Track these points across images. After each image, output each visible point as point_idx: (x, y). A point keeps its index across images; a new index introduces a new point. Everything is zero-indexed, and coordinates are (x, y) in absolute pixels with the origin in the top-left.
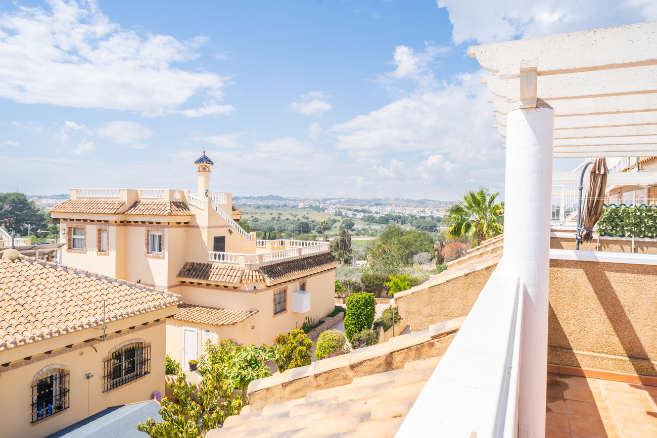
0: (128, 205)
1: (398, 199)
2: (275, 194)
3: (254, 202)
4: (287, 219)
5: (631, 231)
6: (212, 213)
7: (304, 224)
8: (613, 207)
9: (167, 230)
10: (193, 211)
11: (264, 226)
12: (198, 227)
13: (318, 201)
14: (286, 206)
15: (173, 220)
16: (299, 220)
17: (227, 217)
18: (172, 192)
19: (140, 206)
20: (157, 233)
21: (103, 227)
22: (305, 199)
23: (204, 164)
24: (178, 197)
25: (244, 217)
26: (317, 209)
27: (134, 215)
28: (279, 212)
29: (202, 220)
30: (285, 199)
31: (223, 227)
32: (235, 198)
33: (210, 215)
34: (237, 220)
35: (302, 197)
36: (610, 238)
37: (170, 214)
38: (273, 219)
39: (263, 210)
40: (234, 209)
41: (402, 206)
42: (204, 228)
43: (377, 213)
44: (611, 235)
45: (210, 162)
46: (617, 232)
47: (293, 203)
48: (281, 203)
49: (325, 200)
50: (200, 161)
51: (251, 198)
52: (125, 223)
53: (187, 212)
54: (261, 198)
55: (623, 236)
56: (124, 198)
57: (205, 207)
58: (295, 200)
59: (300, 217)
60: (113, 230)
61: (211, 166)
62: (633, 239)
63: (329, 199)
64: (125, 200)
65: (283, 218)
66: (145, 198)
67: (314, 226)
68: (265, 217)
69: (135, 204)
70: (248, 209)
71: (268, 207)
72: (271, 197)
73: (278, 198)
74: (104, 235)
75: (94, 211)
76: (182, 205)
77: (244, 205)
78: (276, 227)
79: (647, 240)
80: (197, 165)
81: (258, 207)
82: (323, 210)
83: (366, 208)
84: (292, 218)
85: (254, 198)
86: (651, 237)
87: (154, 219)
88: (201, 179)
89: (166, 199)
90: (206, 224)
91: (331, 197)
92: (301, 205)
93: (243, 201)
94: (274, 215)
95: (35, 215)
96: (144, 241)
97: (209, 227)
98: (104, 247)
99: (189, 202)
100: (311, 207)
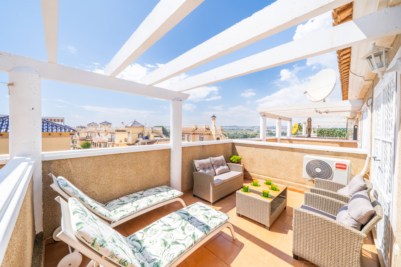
0: (195, 129)
1: (283, 126)
2: (235, 125)
3: (228, 128)
4: (240, 134)
5: (326, 135)
6: (216, 131)
7: (245, 135)
8: (321, 129)
9: (204, 136)
10: (211, 131)
11: (231, 136)
12: (212, 135)
13: (251, 127)
14: (239, 129)
15: (206, 133)
16: (244, 134)
17: (220, 132)
18: (206, 126)
19: (198, 129)
20: (202, 137)
21: (189, 135)
22: (246, 127)
23: (214, 118)
24: (207, 127)
25: (224, 133)
26: (250, 130)
27: (196, 132)
28: (237, 131)
29: (214, 133)
30: (239, 127)
31: (219, 135)
32: (222, 127)
33: (215, 132)
34: (223, 133)
35: (245, 126)
36: (320, 137)
37: (205, 132)
38: (235, 134)
39: (231, 131)
40: (222, 130)
41: (285, 129)
42: (214, 135)
43: (274, 132)
44: (321, 136)
45: (215, 117)
46: (322, 135)
47: (241, 128)
48: (237, 128)
49: (253, 127)
50: (213, 117)
51: (227, 126)
52: (194, 134)
53: (209, 131)
54: (230, 127)
55: (324, 136)
56: (194, 127)
57: (214, 129)
58: (242, 127)
59: (244, 133)
60: (191, 135)
61: (216, 118)
62: (327, 137)
63: (255, 127)
64: (194, 128)
65: (238, 133)
66: (199, 127)
67: (249, 136)
68: (232, 133)
69: (197, 129)
70: (226, 130)
71: (233, 130)
72: (234, 126)
73: (236, 126)
74: (189, 137)
75: (187, 131)
76: (208, 129)
77: (225, 129)
78: (235, 136)
79: (331, 137)
80: (212, 118)
81: (229, 130)
82: (253, 130)
83: (270, 130)
84: (241, 133)
85: (228, 127)
86: (332, 137)
87: (201, 133)
88: (213, 122)
89: (204, 128)
90: (215, 134)
91: (256, 126)
92: (244, 129)
93: (224, 128)
94: (235, 132)
95: (166, 132)
96: (199, 139)
97: (215, 135)
98: (189, 140)
99: (210, 128)
100: (248, 129)
